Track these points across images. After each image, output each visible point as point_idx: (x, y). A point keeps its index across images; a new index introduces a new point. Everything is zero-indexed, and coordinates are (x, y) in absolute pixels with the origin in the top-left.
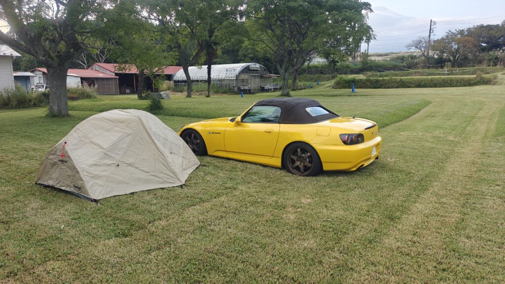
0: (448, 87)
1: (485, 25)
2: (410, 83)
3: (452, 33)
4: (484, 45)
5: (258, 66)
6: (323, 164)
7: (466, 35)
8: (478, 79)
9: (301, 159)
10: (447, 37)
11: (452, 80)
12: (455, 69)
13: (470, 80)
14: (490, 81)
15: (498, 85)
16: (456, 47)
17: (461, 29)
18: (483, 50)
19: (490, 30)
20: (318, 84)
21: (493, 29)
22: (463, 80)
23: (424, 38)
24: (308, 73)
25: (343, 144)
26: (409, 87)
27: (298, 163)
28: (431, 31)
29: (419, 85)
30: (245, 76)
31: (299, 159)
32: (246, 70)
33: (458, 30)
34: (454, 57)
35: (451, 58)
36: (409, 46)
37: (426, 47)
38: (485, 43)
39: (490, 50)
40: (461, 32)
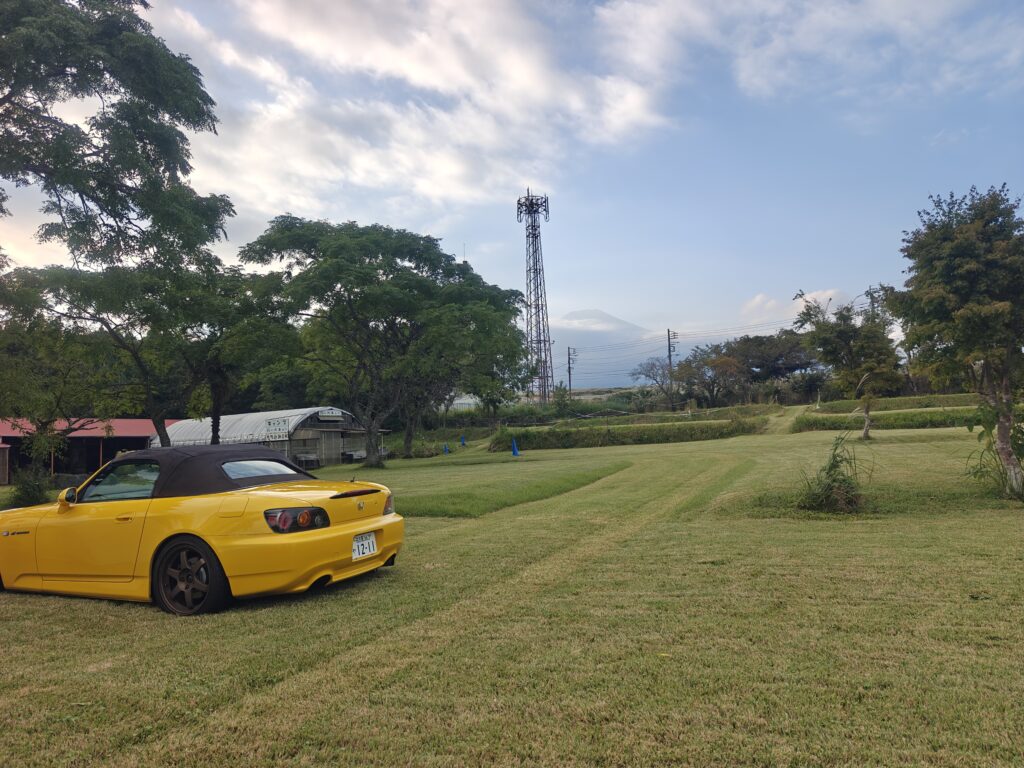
1: (752, 335)
2: (624, 436)
3: (702, 350)
4: (758, 370)
5: (336, 413)
6: (232, 582)
7: (725, 354)
8: (734, 425)
9: (187, 576)
10: (695, 357)
11: (692, 429)
12: (704, 410)
13: (721, 427)
14: (754, 428)
15: (769, 434)
16: (710, 373)
17: (715, 343)
18: (756, 378)
19: (760, 345)
20: (464, 445)
22: (709, 427)
23: (658, 360)
24: (447, 426)
25: (271, 531)
26: (623, 444)
27: (182, 586)
28: (672, 349)
29: (641, 439)
30: (309, 434)
31: (185, 576)
32: (313, 421)
33: (710, 346)
34: (711, 392)
35: (707, 394)
36: (634, 374)
37: (664, 375)
38: (757, 367)
39: (766, 379)
40: (716, 349)
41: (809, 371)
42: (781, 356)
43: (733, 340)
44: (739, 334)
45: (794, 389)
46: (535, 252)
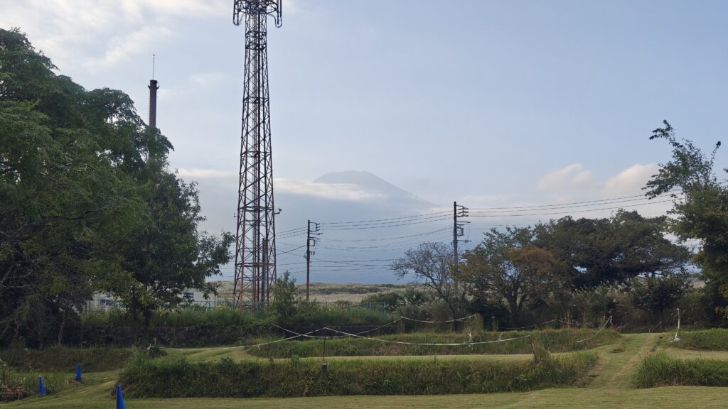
0: (457, 392)
1: (576, 218)
3: (500, 236)
4: (583, 270)
7: (535, 244)
8: (539, 366)
10: (490, 245)
12: (493, 333)
14: (573, 374)
15: (598, 386)
16: (511, 272)
17: (521, 226)
18: (580, 282)
19: (588, 233)
20: (78, 379)
21: (593, 230)
23: (435, 248)
28: (459, 231)
33: (513, 230)
35: (505, 303)
36: (399, 267)
37: (443, 271)
38: (582, 266)
39: (595, 283)
40: (522, 235)
41: (658, 274)
42: (618, 250)
43: (548, 222)
44: (558, 216)
45: (636, 302)
46: (257, 71)
